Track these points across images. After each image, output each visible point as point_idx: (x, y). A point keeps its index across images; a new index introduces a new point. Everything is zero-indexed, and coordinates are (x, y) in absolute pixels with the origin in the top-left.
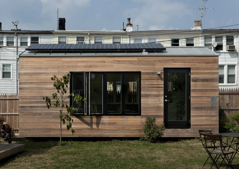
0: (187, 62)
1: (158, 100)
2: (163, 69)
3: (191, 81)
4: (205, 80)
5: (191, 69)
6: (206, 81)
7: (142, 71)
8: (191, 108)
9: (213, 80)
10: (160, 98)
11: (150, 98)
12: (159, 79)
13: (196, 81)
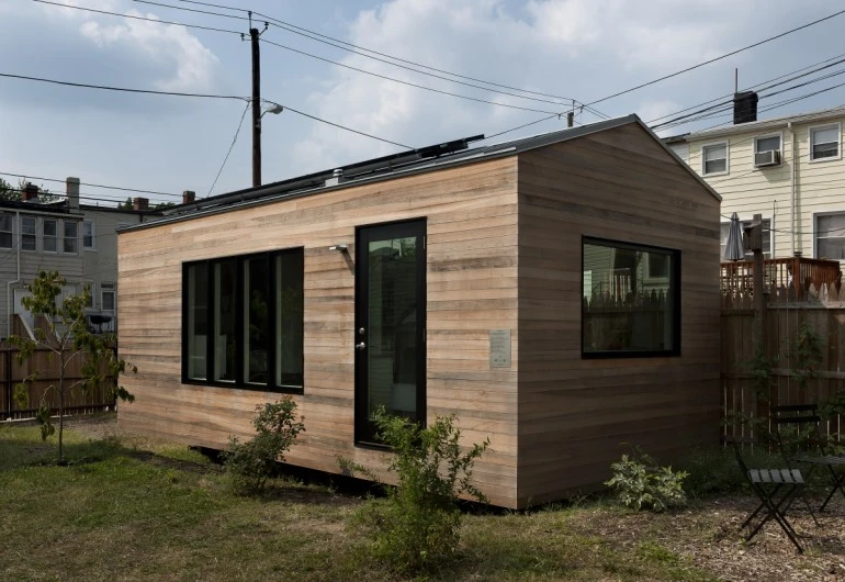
0: (416, 198)
1: (340, 345)
2: (352, 232)
3: (428, 270)
4: (470, 260)
5: (428, 222)
6: (474, 267)
7: (308, 245)
8: (428, 375)
9: (497, 258)
10: (346, 334)
11: (322, 335)
12: (344, 269)
13: (442, 270)
